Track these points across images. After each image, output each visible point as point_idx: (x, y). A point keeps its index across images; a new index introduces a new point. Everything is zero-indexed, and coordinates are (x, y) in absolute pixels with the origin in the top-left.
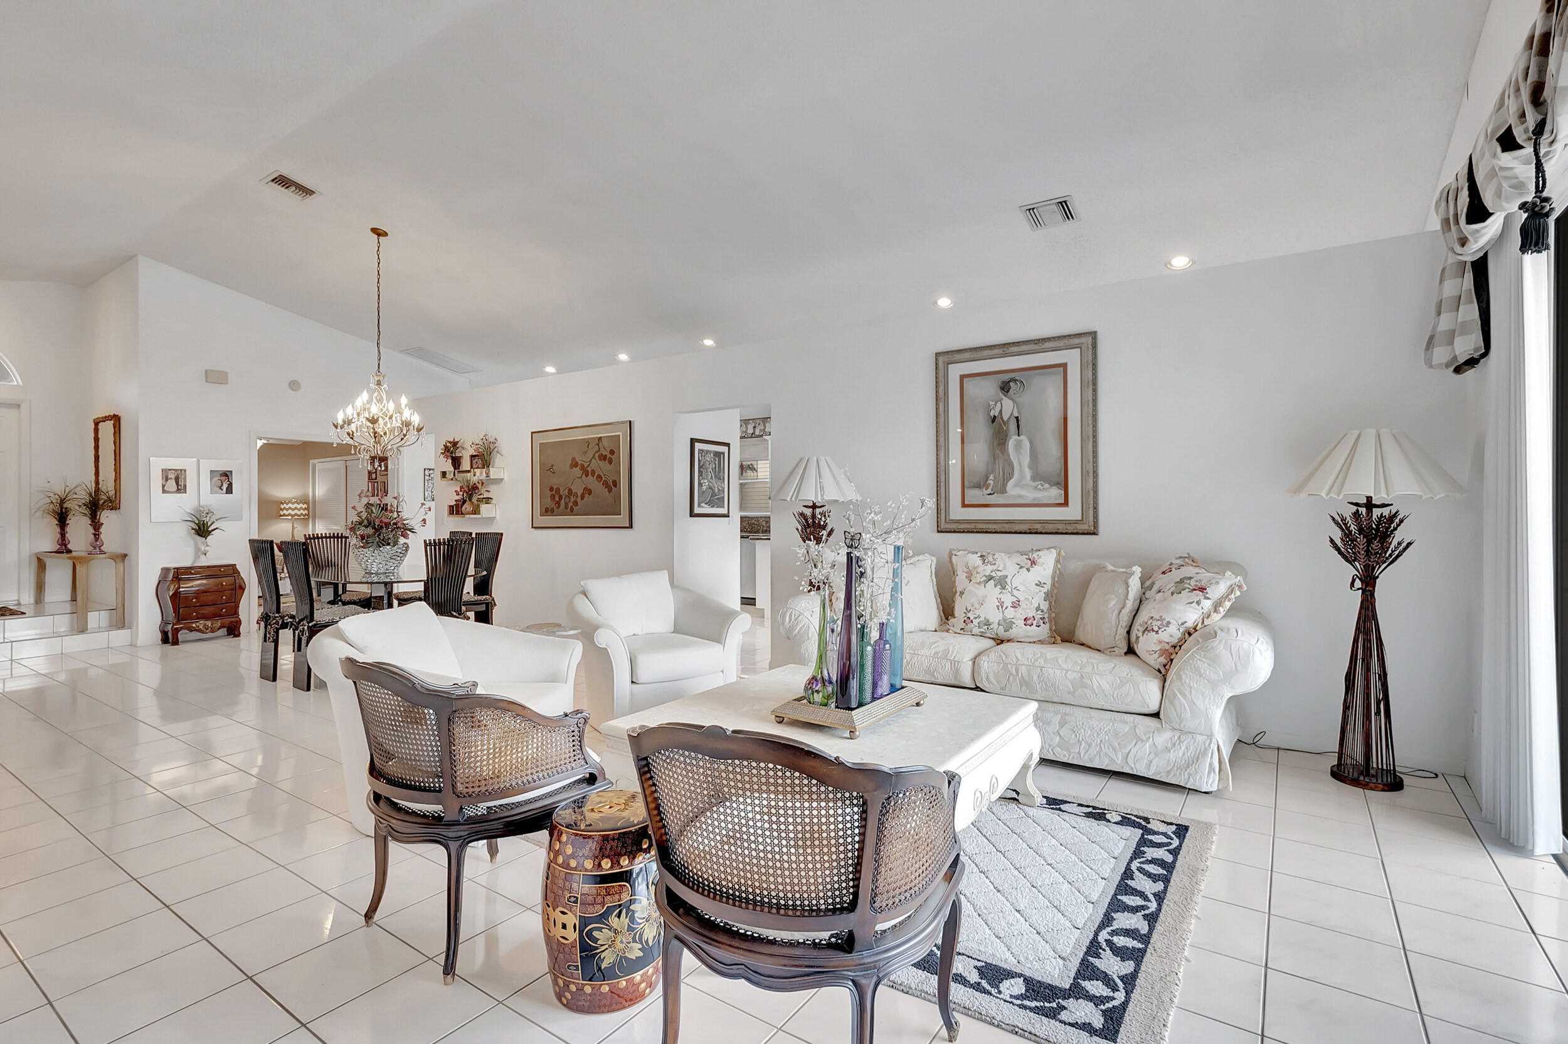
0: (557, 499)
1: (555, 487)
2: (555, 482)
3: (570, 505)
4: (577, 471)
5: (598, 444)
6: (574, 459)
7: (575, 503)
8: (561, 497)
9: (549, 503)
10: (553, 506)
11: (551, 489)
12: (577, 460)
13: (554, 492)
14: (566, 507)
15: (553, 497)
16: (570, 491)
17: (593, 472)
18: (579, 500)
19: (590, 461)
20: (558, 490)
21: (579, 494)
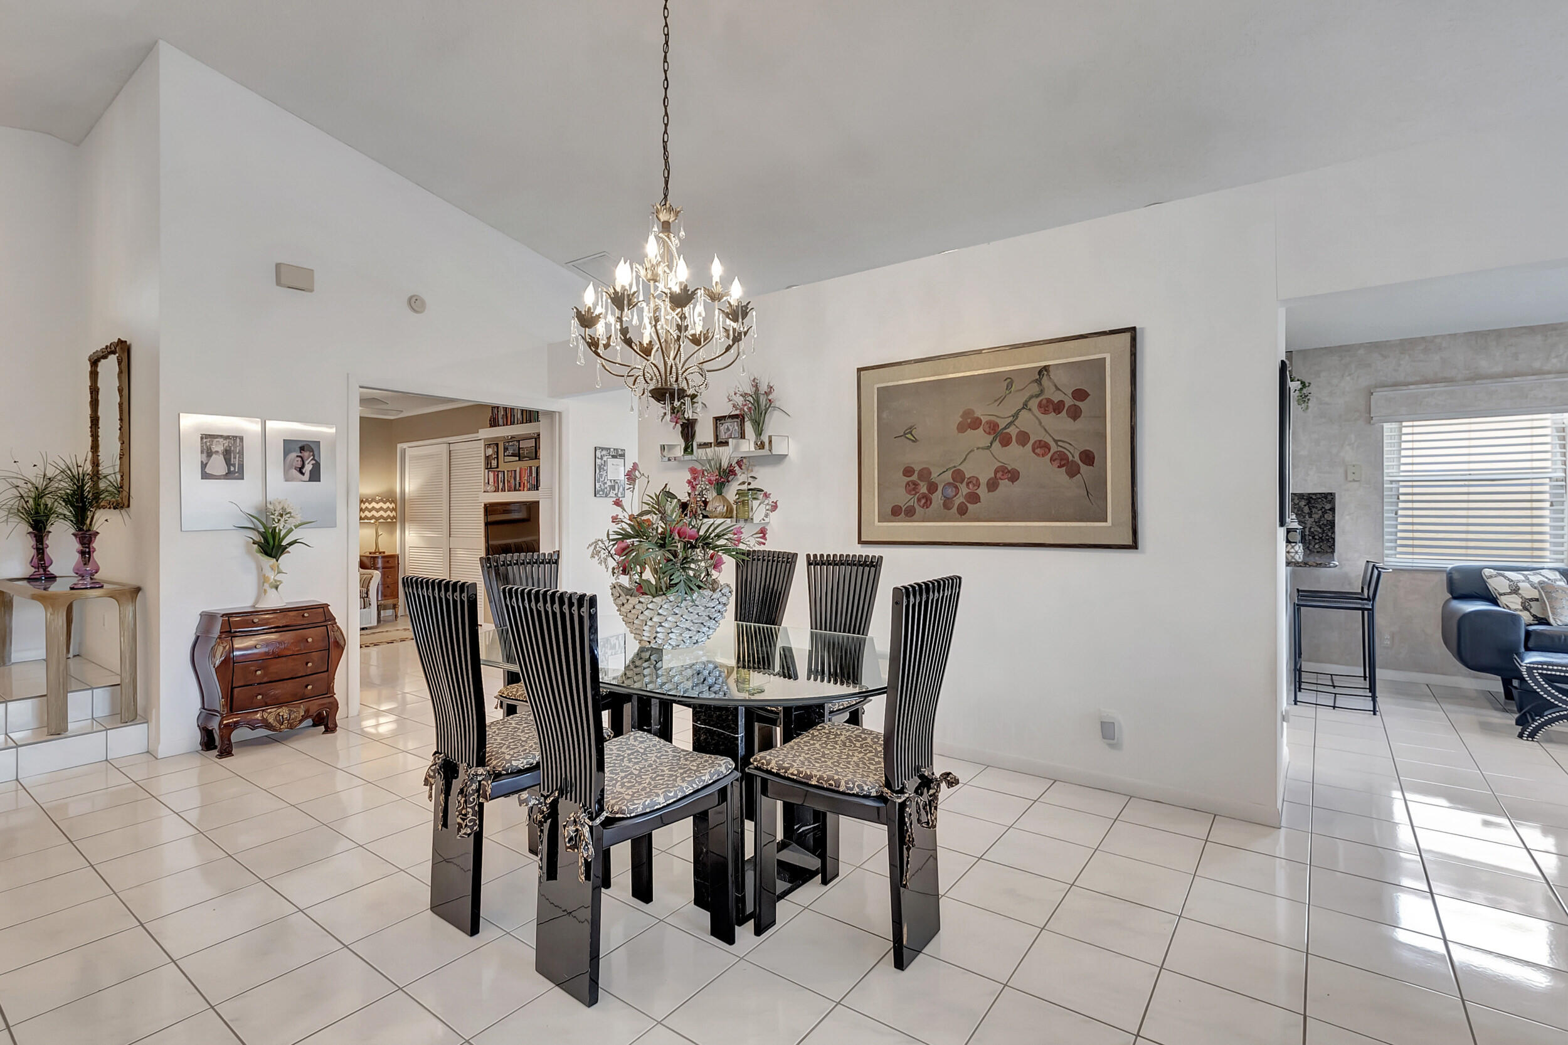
0: (924, 489)
1: (917, 468)
2: (917, 458)
3: (958, 501)
4: (980, 437)
5: (1039, 381)
6: (967, 413)
7: (974, 498)
8: (933, 488)
9: (903, 498)
10: (913, 502)
11: (908, 472)
12: (978, 413)
13: (915, 477)
14: (947, 505)
15: (912, 487)
16: (958, 476)
17: (1023, 438)
18: (982, 492)
19: (1016, 416)
20: (925, 474)
21: (983, 481)
